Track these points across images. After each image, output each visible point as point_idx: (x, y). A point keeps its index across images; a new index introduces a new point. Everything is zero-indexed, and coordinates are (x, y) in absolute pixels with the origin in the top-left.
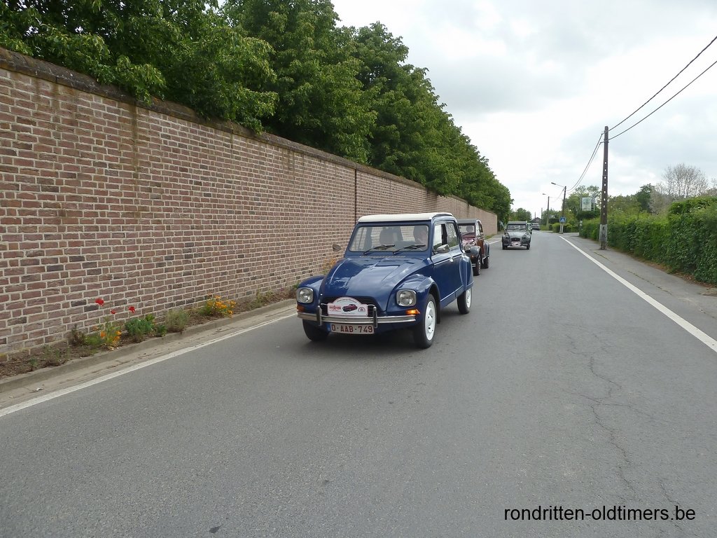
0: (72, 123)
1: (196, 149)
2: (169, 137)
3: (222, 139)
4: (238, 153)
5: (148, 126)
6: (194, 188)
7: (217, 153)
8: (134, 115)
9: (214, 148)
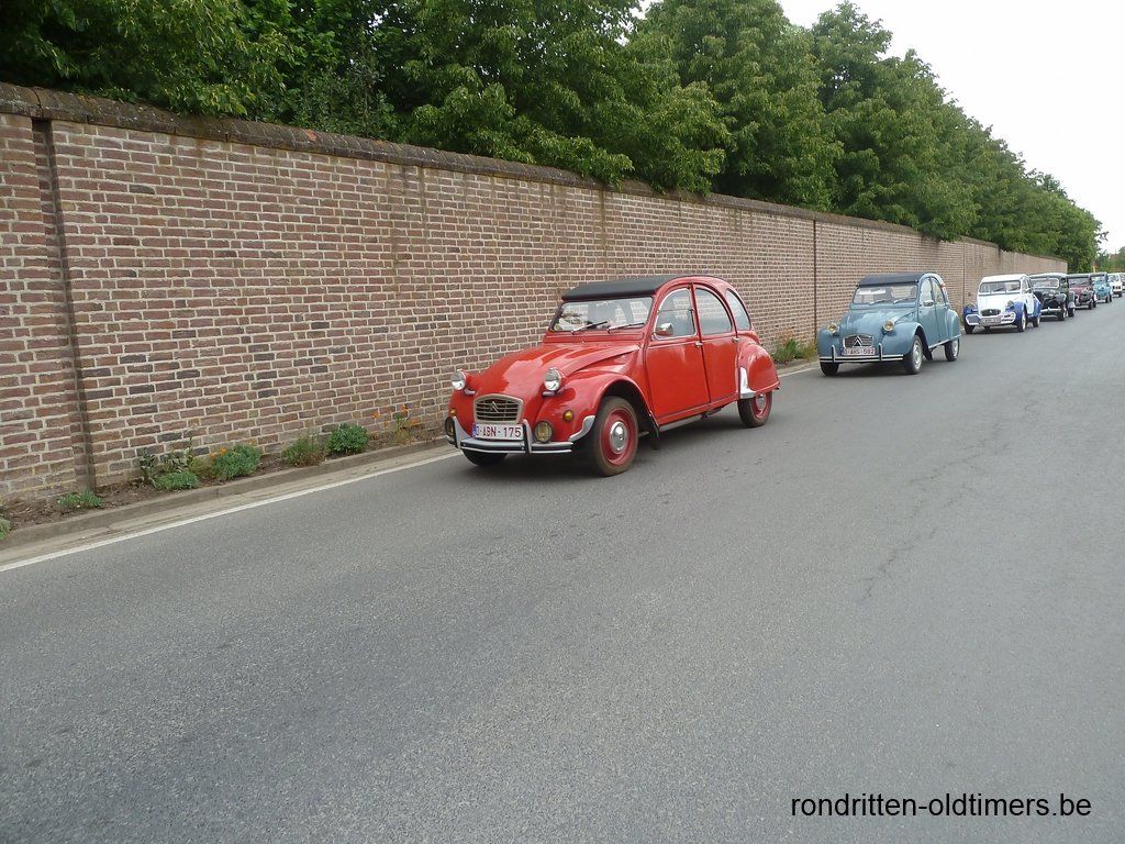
0: (563, 215)
1: (650, 222)
2: (627, 215)
3: (671, 208)
4: (685, 220)
5: (612, 207)
6: (649, 261)
7: (668, 224)
8: (602, 199)
9: (664, 218)
